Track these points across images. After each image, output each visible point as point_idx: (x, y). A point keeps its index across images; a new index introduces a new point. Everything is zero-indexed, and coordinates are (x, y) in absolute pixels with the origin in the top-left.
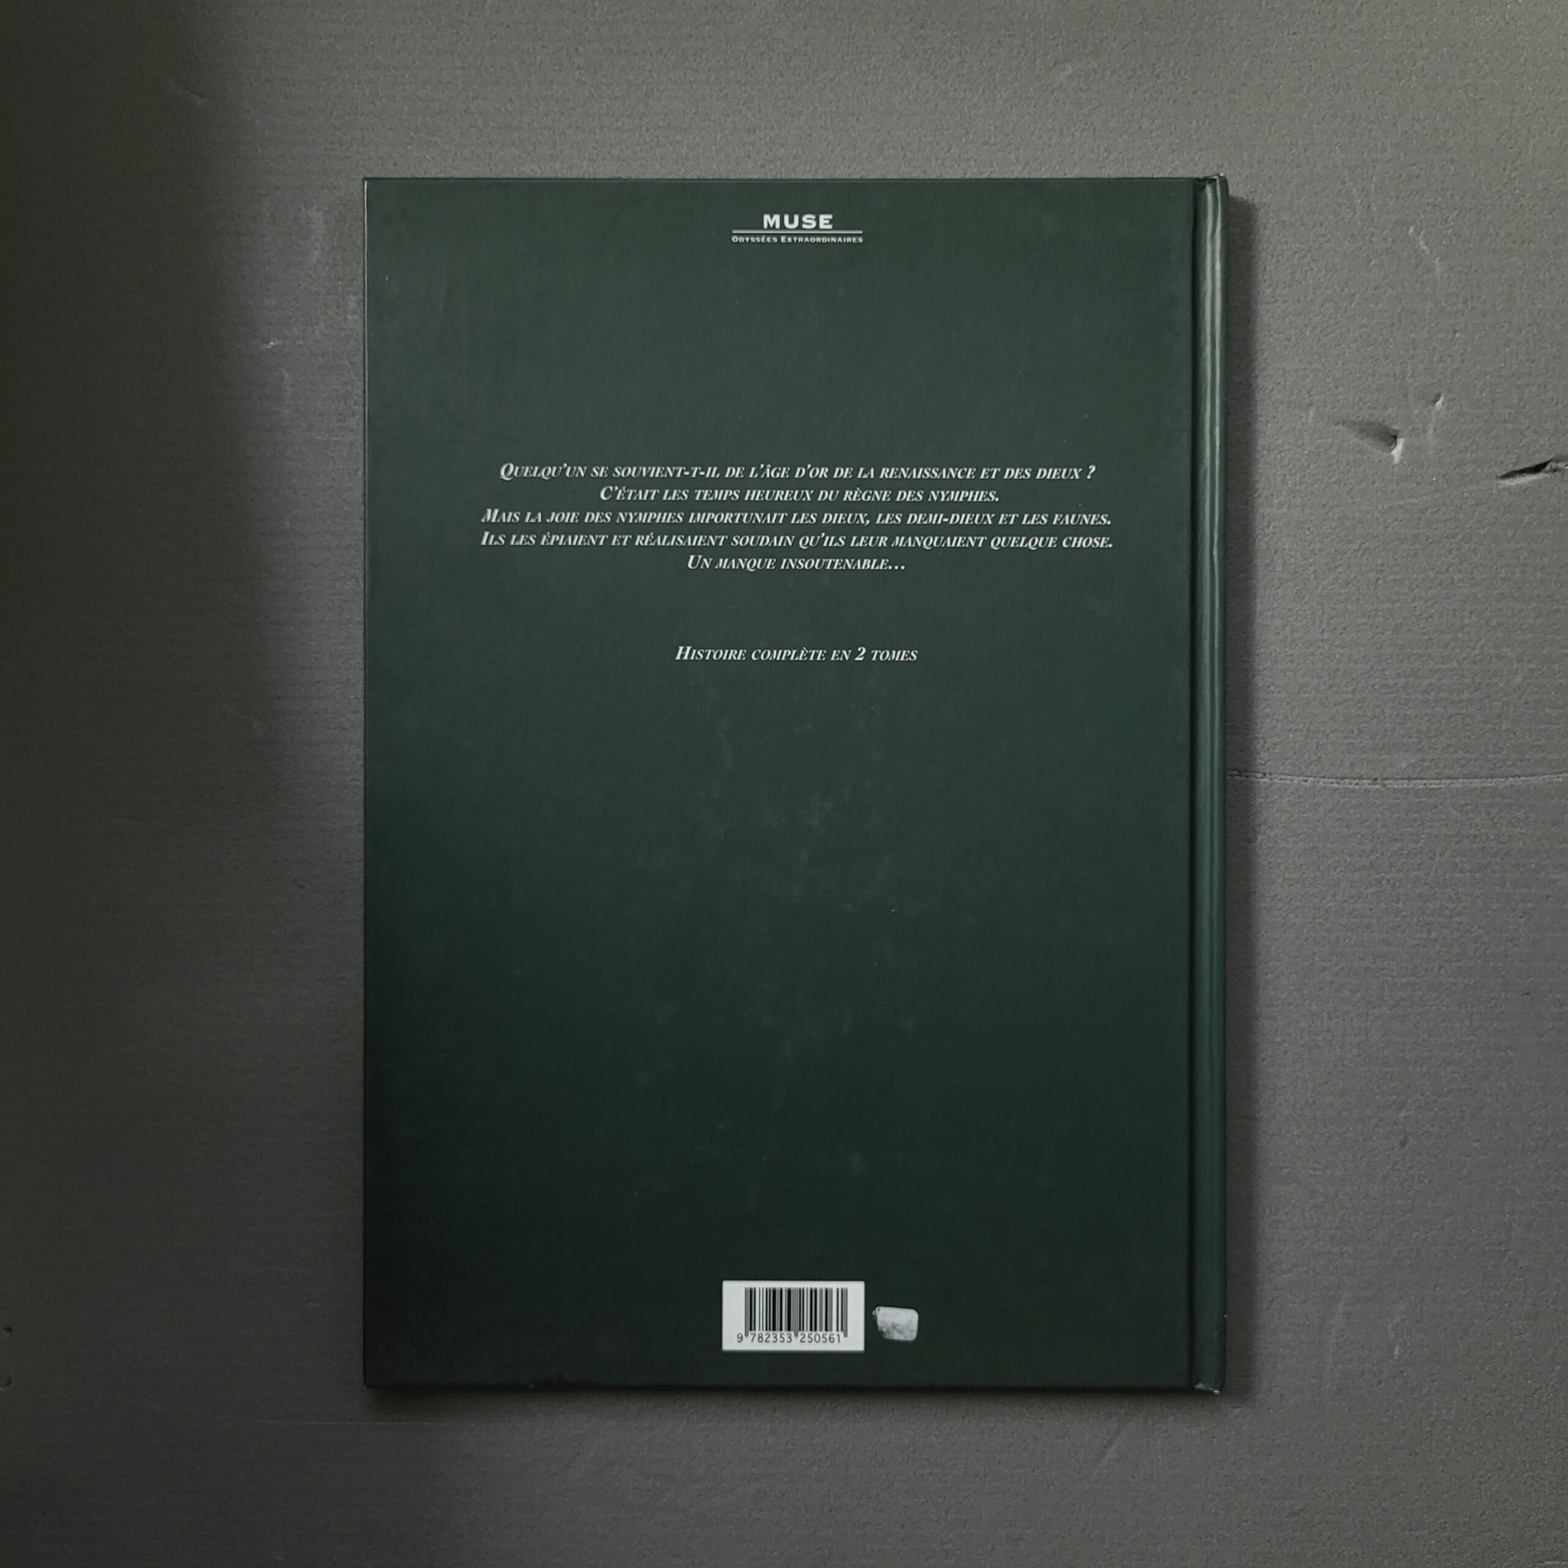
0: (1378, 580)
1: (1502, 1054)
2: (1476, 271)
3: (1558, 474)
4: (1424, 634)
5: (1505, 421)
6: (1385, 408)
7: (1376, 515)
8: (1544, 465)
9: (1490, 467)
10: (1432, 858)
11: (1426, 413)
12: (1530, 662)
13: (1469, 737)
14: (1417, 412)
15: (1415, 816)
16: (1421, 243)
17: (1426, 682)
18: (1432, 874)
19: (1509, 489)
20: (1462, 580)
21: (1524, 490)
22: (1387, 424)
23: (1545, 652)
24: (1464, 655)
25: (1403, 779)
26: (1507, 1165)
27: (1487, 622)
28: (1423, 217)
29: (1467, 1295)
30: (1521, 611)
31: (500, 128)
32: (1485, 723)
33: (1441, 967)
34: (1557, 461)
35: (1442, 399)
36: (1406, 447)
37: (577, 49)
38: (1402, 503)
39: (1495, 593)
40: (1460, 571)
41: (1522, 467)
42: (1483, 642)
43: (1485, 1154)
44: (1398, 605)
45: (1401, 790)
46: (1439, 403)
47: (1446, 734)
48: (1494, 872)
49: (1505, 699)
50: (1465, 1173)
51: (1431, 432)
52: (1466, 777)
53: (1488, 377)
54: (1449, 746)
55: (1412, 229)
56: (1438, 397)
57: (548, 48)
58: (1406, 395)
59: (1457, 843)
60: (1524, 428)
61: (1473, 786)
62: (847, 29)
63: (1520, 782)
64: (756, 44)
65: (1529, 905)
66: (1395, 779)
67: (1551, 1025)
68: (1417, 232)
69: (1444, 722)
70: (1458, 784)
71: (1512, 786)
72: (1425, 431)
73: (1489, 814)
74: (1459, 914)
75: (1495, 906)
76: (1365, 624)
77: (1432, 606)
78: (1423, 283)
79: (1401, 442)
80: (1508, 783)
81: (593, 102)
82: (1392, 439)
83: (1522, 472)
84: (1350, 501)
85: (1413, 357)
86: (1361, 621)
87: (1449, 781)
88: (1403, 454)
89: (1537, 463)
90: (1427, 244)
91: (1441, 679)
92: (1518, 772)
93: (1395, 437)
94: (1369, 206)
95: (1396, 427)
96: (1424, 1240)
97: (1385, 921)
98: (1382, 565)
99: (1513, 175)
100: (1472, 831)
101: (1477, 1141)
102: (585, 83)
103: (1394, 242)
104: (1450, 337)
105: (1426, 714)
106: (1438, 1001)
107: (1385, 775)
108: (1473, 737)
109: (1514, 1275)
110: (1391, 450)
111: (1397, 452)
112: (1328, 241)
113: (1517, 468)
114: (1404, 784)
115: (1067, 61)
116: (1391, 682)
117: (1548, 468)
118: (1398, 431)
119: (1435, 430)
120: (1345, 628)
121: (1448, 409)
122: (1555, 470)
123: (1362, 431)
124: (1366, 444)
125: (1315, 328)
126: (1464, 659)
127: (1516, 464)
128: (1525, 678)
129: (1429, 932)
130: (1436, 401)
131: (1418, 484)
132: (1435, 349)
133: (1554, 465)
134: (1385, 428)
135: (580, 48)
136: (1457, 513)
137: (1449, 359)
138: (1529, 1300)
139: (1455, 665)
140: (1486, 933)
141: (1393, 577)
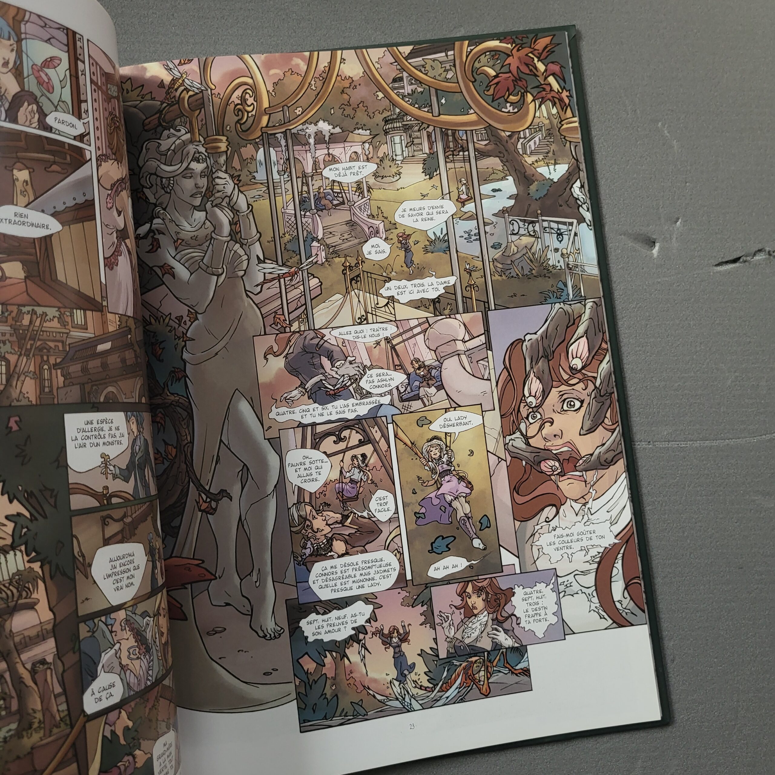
0: (647, 325)
1: (728, 604)
2: (697, 148)
3: (747, 263)
4: (674, 356)
5: (716, 233)
6: (648, 225)
7: (645, 287)
8: (739, 258)
9: (709, 260)
10: (683, 488)
11: (671, 229)
12: (735, 372)
13: (702, 416)
14: (666, 227)
15: (673, 463)
16: (666, 132)
17: (677, 385)
18: (684, 498)
19: (720, 272)
20: (695, 325)
21: (729, 272)
22: (649, 235)
23: (743, 366)
24: (697, 369)
25: (665, 441)
26: (734, 672)
27: (710, 349)
28: (666, 117)
29: (713, 753)
30: (729, 342)
31: (127, 60)
32: (711, 408)
33: (691, 553)
34: (746, 256)
35: (680, 220)
36: (661, 248)
37: (173, 15)
38: (659, 280)
39: (714, 332)
40: (693, 320)
41: (727, 260)
42: (708, 360)
43: (721, 666)
44: (659, 339)
45: (664, 448)
46: (678, 223)
47: (689, 414)
48: (719, 495)
49: (722, 394)
50: (709, 678)
51: (674, 239)
52: (701, 440)
53: (706, 208)
54: (691, 422)
55: (660, 124)
56: (678, 219)
57: (156, 14)
58: (660, 218)
59: (698, 479)
60: (726, 237)
61: (706, 445)
62: (333, 7)
63: (732, 442)
64: (279, 14)
65: (740, 515)
66: (660, 442)
67: (755, 587)
68: (663, 125)
69: (687, 408)
70: (697, 444)
71: (728, 444)
72: (671, 239)
73: (715, 461)
74: (700, 521)
75: (721, 516)
76: (640, 350)
77: (679, 340)
78: (667, 154)
79: (657, 245)
80: (725, 443)
81: (183, 46)
82: (653, 243)
83: (727, 262)
84: (629, 279)
85: (663, 196)
86: (637, 348)
87: (691, 443)
88: (659, 252)
89: (735, 257)
90: (669, 132)
91: (685, 383)
92: (731, 437)
93: (654, 242)
94: (636, 110)
95: (654, 237)
96: (687, 720)
97: (657, 526)
98: (649, 316)
99: (716, 94)
100: (706, 472)
101: (716, 658)
102: (178, 35)
103: (650, 131)
104: (683, 185)
105: (677, 403)
106: (690, 574)
107: (654, 440)
108: (704, 416)
109: (741, 740)
110: (652, 250)
111: (655, 251)
112: (613, 130)
113: (724, 260)
114: (666, 445)
115: (461, 26)
116: (656, 384)
117: (741, 260)
118: (655, 239)
119: (677, 238)
120: (629, 353)
121: (684, 226)
122: (745, 262)
123: (635, 239)
124: (638, 246)
125: (607, 179)
126: (697, 371)
127: (723, 258)
128: (732, 382)
129: (684, 533)
130: (677, 222)
131: (668, 270)
132: (675, 192)
133: (745, 258)
134: (649, 237)
135: (175, 14)
136: (690, 286)
137: (684, 198)
138: (749, 754)
139: (692, 374)
140: (717, 532)
141: (656, 323)
